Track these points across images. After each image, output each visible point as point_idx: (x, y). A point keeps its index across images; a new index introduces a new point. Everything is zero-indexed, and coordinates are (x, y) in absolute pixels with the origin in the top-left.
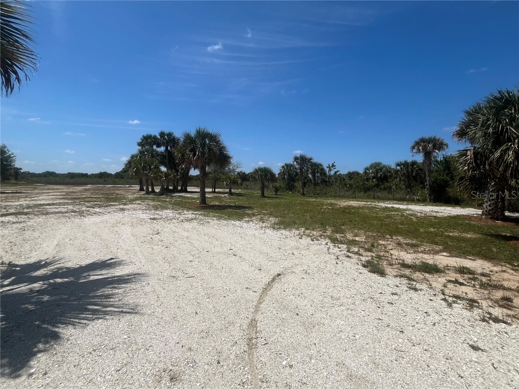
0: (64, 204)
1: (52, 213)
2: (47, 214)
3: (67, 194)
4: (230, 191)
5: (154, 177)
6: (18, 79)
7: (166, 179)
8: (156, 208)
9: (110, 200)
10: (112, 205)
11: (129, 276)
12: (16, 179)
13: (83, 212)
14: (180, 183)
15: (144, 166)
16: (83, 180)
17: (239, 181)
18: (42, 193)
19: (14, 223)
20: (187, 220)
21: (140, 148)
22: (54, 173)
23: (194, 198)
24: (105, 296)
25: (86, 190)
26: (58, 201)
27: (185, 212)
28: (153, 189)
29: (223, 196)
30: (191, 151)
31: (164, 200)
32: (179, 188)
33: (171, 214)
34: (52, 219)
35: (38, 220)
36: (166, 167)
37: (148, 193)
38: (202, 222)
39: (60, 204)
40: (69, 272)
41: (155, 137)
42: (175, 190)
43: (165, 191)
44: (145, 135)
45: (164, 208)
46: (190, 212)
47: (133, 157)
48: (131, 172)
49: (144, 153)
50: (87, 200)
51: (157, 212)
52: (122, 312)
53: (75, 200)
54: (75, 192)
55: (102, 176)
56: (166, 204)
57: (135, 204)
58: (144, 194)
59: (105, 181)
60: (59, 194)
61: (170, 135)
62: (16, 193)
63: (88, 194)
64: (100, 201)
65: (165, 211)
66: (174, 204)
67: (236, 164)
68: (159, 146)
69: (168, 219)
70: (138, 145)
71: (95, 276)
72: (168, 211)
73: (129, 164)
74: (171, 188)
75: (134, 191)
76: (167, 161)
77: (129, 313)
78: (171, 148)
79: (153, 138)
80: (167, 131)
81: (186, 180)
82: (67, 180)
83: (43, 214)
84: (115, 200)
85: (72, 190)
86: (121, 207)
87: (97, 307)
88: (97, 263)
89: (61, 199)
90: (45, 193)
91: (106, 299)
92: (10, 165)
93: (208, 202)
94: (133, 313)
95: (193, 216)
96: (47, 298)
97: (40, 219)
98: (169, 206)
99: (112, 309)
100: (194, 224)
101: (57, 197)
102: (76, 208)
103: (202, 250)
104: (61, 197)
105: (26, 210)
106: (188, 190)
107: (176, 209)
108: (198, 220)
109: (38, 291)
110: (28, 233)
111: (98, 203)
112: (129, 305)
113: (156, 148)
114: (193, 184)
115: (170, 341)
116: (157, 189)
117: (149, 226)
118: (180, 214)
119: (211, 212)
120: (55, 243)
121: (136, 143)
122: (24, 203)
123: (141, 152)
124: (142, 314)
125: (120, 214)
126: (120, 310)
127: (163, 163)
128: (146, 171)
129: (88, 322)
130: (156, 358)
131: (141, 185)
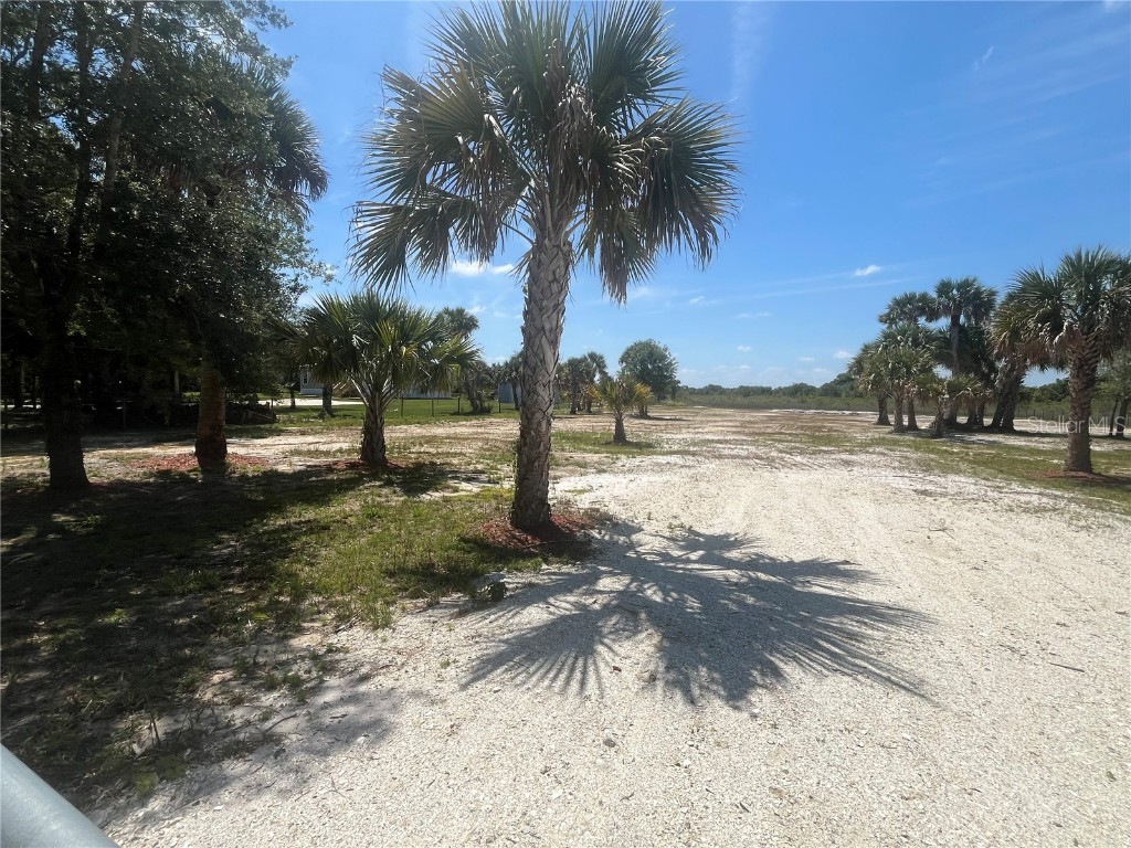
0: (742, 443)
1: (727, 457)
2: (720, 457)
3: (743, 424)
5: (919, 393)
6: (715, 238)
7: (951, 398)
8: (927, 467)
9: (819, 441)
10: (825, 452)
11: (889, 608)
12: (673, 398)
13: (773, 461)
14: (991, 409)
15: (894, 368)
16: (764, 399)
18: (708, 421)
19: (682, 467)
20: (1026, 511)
21: (885, 327)
22: (720, 387)
23: (1040, 452)
24: (848, 634)
25: (771, 419)
26: (732, 438)
27: (1015, 486)
28: (912, 420)
30: (1043, 319)
31: (946, 451)
32: (988, 421)
33: (972, 486)
34: (729, 468)
35: (711, 466)
36: (949, 366)
37: (900, 429)
38: (1082, 523)
39: (736, 442)
40: (774, 566)
41: (924, 298)
42: (975, 426)
43: (946, 428)
44: (899, 295)
45: (946, 470)
46: (1033, 489)
47: (866, 349)
48: (863, 382)
49: (895, 337)
50: (777, 437)
51: (931, 478)
52: (888, 679)
53: (758, 436)
54: (754, 423)
55: (796, 392)
56: (953, 461)
57: (873, 453)
58: (889, 433)
59: (803, 402)
60: (730, 424)
61: (964, 286)
62: (680, 420)
63: (775, 427)
64: (801, 442)
65: (952, 477)
66: (974, 463)
68: (933, 317)
69: (959, 497)
70: (881, 321)
71: (821, 587)
72: (963, 479)
73: (858, 365)
74: (962, 420)
75: (866, 424)
76: (954, 353)
77: (904, 688)
78: (968, 318)
79: (919, 301)
80: (956, 277)
81: (1011, 402)
82: (739, 399)
83: (716, 457)
84: (829, 441)
85: (748, 419)
86: (845, 456)
87: (837, 650)
88: (820, 564)
89: (734, 433)
90: (711, 421)
91: (851, 639)
92: (670, 377)
93: (1100, 466)
94: (916, 694)
95: (1045, 500)
96: (750, 600)
97: (713, 465)
98: (963, 466)
99: (866, 665)
100: (1058, 524)
101: (729, 429)
102: (761, 451)
103: (1097, 604)
104: (734, 429)
105: (691, 449)
106: (1015, 428)
107: (984, 475)
108: (1067, 516)
109: (736, 584)
110: (703, 485)
111: (798, 445)
112: (903, 671)
113: (926, 323)
114: (1030, 412)
115: (1032, 807)
116: (924, 422)
117: (917, 507)
118: (999, 489)
119: (1113, 497)
120: (742, 509)
121: (878, 318)
122: (688, 436)
123: (887, 336)
124: (937, 705)
125: (843, 473)
126: (885, 674)
127: (942, 358)
128: (898, 378)
129: (825, 671)
130: (997, 826)
131: (882, 410)
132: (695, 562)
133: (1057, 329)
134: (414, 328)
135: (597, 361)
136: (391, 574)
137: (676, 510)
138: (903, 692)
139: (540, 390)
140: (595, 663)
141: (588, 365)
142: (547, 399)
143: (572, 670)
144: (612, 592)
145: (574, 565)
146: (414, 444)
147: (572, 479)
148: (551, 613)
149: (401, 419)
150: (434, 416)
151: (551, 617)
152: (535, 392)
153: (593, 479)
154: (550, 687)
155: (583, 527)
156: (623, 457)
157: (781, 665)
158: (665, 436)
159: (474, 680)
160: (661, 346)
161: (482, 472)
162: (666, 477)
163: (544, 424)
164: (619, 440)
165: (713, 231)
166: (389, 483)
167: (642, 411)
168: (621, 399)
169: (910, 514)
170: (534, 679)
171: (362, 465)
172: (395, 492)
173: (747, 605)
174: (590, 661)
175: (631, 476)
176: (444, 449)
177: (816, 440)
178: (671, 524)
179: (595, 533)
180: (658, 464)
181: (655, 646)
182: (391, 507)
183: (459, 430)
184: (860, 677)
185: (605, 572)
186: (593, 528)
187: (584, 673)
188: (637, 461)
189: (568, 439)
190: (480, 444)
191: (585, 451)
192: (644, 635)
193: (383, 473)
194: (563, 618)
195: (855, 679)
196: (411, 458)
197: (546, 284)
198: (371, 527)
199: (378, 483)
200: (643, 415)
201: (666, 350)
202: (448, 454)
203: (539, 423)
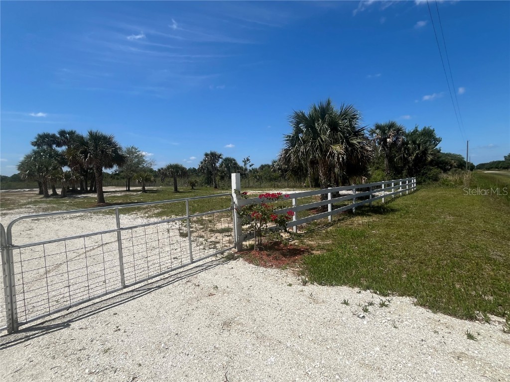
4: (144, 188)
5: (52, 179)
15: (39, 168)
17: (152, 179)
21: (35, 148)
28: (54, 192)
29: (135, 194)
37: (47, 196)
41: (54, 136)
42: (83, 191)
44: (41, 133)
47: (26, 158)
48: (23, 175)
49: (40, 153)
58: (41, 198)
61: (72, 133)
67: (149, 162)
68: (59, 145)
70: (33, 145)
79: (51, 137)
80: (68, 129)
113: (56, 148)
121: (31, 143)
123: (35, 152)
127: (65, 163)
128: (42, 173)
131: (40, 187)
133: (86, 157)
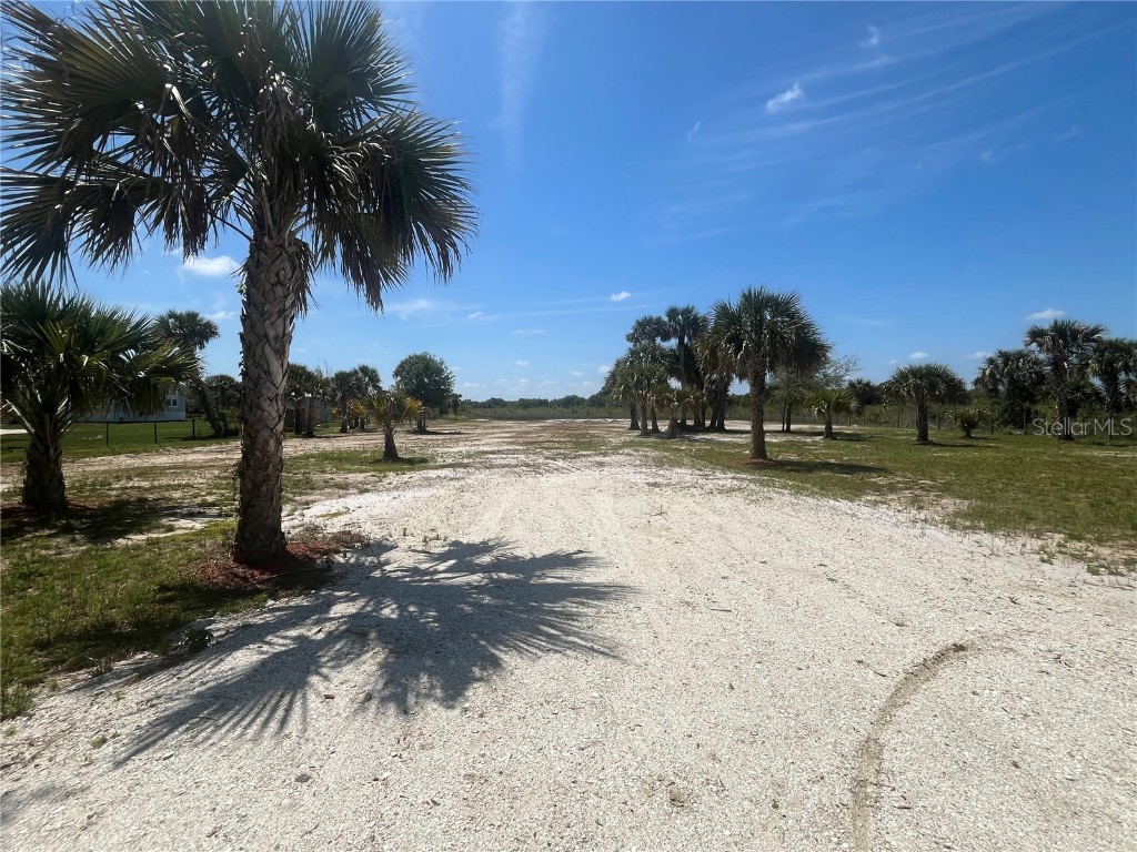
0: (515, 452)
1: (497, 466)
2: (491, 467)
3: (519, 435)
4: (829, 428)
5: (657, 401)
7: (680, 405)
8: (660, 463)
9: (583, 445)
10: (584, 456)
12: (455, 412)
13: (539, 467)
14: (710, 411)
15: (638, 380)
16: (540, 411)
17: (854, 405)
18: (486, 434)
19: (451, 479)
20: (721, 492)
21: (631, 345)
22: (501, 401)
23: (738, 446)
24: (567, 615)
25: (545, 429)
26: (505, 448)
27: (719, 474)
28: (655, 425)
29: (809, 440)
30: (729, 341)
31: (676, 449)
33: (689, 476)
34: (496, 477)
35: (480, 477)
36: (679, 379)
37: (646, 433)
38: (754, 498)
39: (508, 452)
40: (515, 564)
41: (658, 321)
42: (699, 428)
43: (678, 430)
44: (640, 318)
45: (674, 464)
46: (730, 475)
47: (618, 364)
48: (616, 393)
49: (638, 354)
50: (546, 445)
51: (661, 472)
52: (592, 649)
53: (532, 445)
54: (528, 433)
55: (569, 403)
56: (679, 457)
57: (622, 454)
58: (638, 436)
59: (574, 412)
60: (507, 435)
61: (687, 312)
62: (459, 433)
63: (546, 436)
64: (565, 449)
65: (678, 470)
66: (695, 457)
67: (841, 363)
68: (666, 338)
69: (682, 487)
70: (628, 340)
71: (554, 577)
72: (683, 471)
73: (612, 378)
74: (690, 423)
75: (622, 430)
76: (682, 368)
77: (602, 653)
78: (690, 339)
79: (655, 323)
80: (681, 305)
81: (721, 406)
82: (520, 412)
83: (486, 468)
84: (589, 446)
85: (524, 429)
86: (598, 459)
87: (554, 632)
89: (510, 443)
90: (489, 433)
91: (568, 620)
92: (448, 391)
93: (771, 453)
94: (610, 656)
95: (735, 482)
96: (487, 600)
97: (482, 475)
98: (686, 461)
99: (576, 640)
100: (737, 500)
101: (505, 440)
102: (530, 459)
103: (750, 558)
104: (509, 440)
105: (465, 461)
106: (726, 428)
107: (699, 467)
108: (746, 493)
109: (476, 587)
110: (467, 495)
111: (562, 451)
112: (605, 639)
113: (661, 343)
114: (738, 415)
115: (674, 727)
116: (663, 426)
117: (646, 498)
118: (706, 476)
119: (777, 476)
120: (500, 515)
121: (624, 337)
122: (464, 449)
123: (633, 353)
124: (625, 662)
125: (596, 473)
126: (589, 645)
127: (673, 372)
128: (642, 389)
129: (540, 653)
130: (646, 751)
131: (634, 417)
132: (444, 572)
133: (739, 348)
134: (102, 332)
135: (371, 375)
136: (43, 645)
137: (435, 523)
138: (601, 656)
139: (265, 404)
140: (304, 697)
141: (358, 379)
142: (275, 415)
143: (274, 710)
144: (342, 617)
145: (307, 595)
146: (118, 479)
147: (327, 502)
148: (262, 653)
149: (104, 448)
150: (157, 442)
151: (262, 657)
152: (259, 407)
153: (353, 501)
154: (242, 734)
155: (325, 553)
156: (392, 474)
157: (502, 655)
158: (440, 450)
159: (136, 753)
160: (437, 359)
161: (213, 505)
162: (432, 491)
163: (272, 443)
164: (390, 458)
165: (453, 245)
166: (67, 530)
167: (419, 426)
168: (389, 413)
169: (640, 503)
170: (224, 730)
171: (25, 510)
172: (73, 541)
173: (482, 605)
174: (299, 696)
175: (395, 493)
176: (164, 481)
177: (579, 445)
178: (426, 537)
179: (339, 558)
180: (427, 479)
181: (379, 663)
182: (64, 561)
183: (190, 458)
184: (568, 652)
185: (342, 597)
186: (338, 552)
187: (288, 710)
188: (406, 477)
189: (332, 459)
190: (216, 472)
191: (350, 471)
192: (371, 653)
193: (59, 519)
194: (277, 656)
195: (565, 655)
196: (109, 496)
197: (268, 287)
198: (24, 590)
199: (47, 532)
200: (422, 430)
201: (442, 364)
202: (169, 487)
203: (266, 442)
